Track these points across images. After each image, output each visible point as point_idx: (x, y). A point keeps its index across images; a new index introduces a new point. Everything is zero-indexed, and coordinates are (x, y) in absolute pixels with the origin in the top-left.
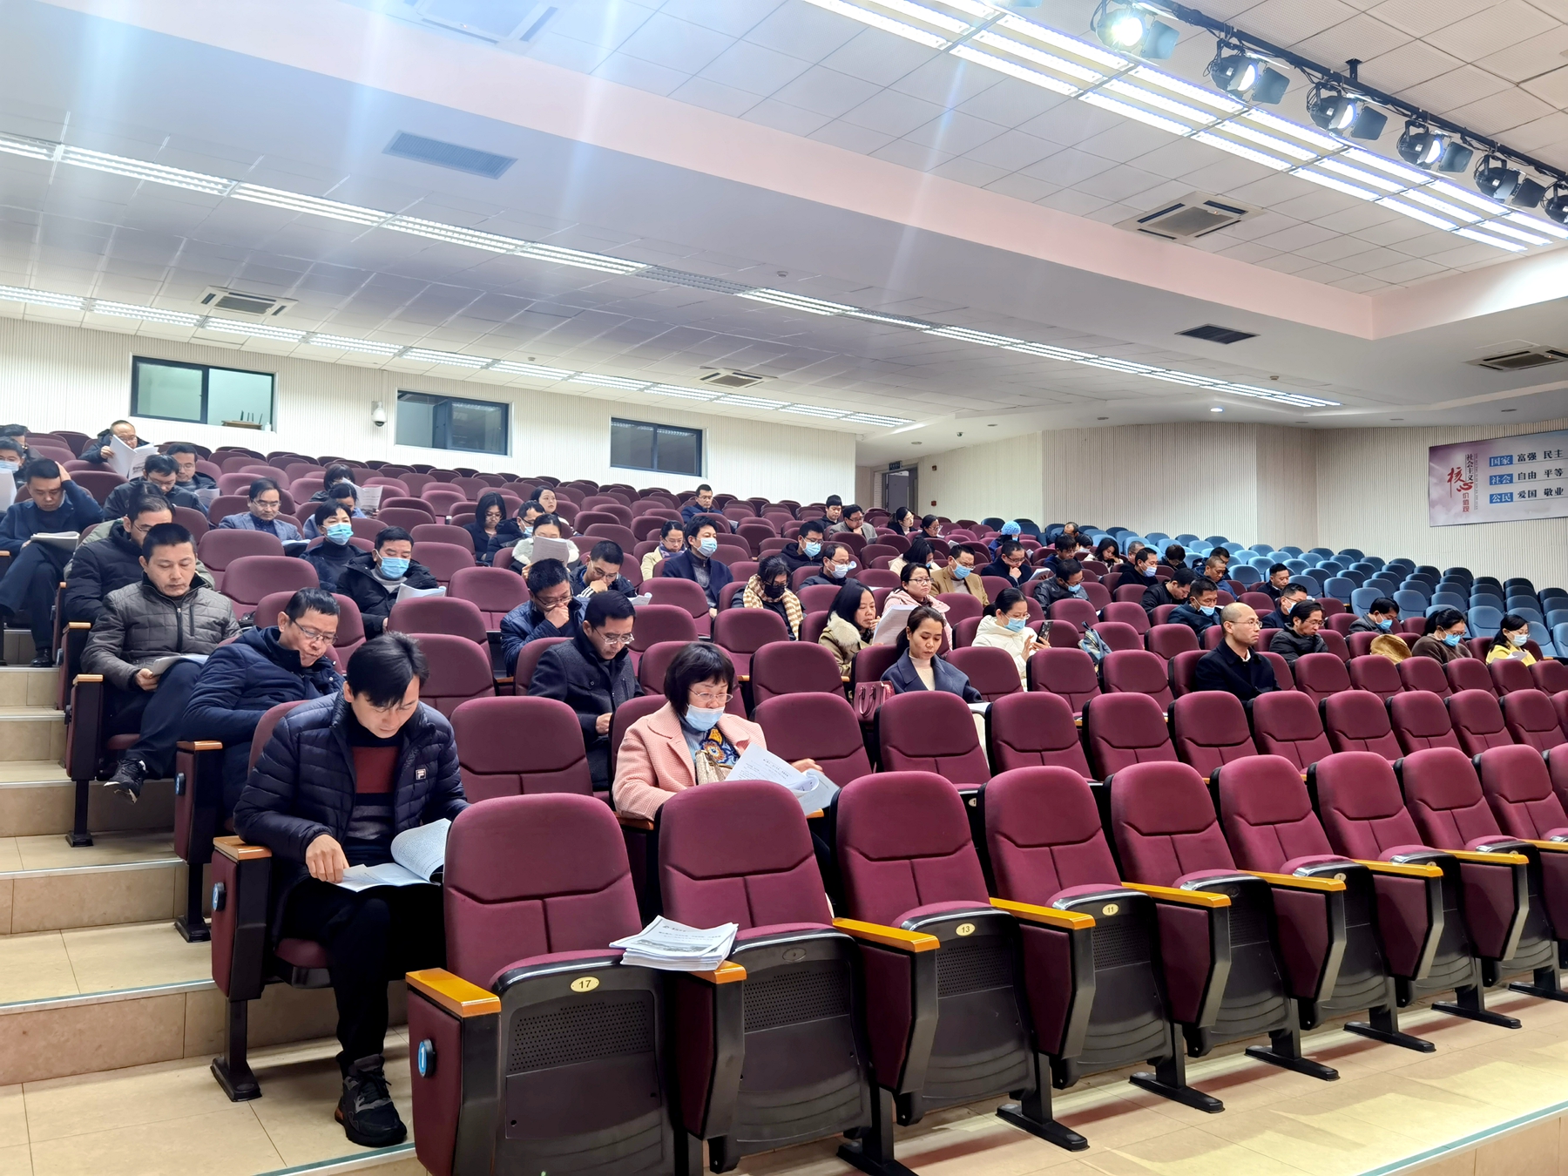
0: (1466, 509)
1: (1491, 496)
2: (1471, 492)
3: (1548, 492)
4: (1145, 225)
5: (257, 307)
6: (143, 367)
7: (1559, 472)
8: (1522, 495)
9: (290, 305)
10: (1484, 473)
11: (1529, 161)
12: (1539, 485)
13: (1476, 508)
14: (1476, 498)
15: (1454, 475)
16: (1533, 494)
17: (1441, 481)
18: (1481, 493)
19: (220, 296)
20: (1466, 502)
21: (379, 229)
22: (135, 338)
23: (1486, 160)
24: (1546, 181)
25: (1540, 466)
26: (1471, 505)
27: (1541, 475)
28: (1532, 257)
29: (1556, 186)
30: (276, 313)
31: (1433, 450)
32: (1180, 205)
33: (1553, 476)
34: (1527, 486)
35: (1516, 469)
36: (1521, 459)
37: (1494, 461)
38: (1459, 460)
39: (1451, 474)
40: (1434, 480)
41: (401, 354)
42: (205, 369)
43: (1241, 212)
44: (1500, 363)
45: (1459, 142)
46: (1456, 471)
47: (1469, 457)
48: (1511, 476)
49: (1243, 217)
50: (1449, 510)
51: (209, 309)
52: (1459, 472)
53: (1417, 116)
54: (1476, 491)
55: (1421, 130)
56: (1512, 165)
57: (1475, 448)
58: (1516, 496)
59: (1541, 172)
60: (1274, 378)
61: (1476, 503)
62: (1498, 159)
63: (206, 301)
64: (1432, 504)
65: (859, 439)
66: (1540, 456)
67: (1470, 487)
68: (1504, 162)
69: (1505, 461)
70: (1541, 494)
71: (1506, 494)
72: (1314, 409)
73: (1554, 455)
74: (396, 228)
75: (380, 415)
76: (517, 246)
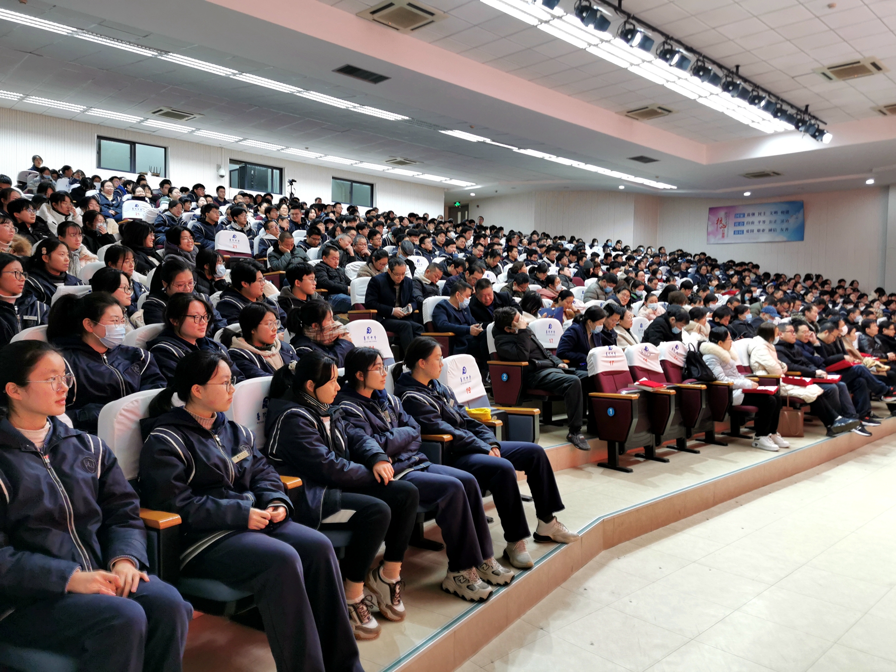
0: (723, 237)
1: (734, 232)
2: (726, 229)
3: (759, 231)
6: (103, 141)
7: (764, 222)
8: (748, 231)
10: (732, 221)
12: (755, 227)
13: (727, 236)
14: (728, 232)
16: (752, 231)
17: (713, 224)
18: (730, 230)
20: (723, 234)
25: (756, 219)
26: (726, 234)
27: (756, 222)
31: (711, 209)
33: (761, 223)
34: (750, 227)
35: (745, 220)
36: (749, 215)
37: (737, 216)
38: (722, 214)
39: (718, 221)
40: (710, 223)
42: (133, 144)
46: (720, 219)
47: (726, 213)
48: (743, 222)
50: (715, 237)
52: (721, 221)
54: (728, 229)
57: (729, 210)
58: (745, 232)
64: (708, 234)
65: (446, 190)
66: (756, 214)
67: (725, 227)
69: (741, 216)
70: (756, 231)
71: (741, 231)
73: (762, 214)
75: (222, 172)
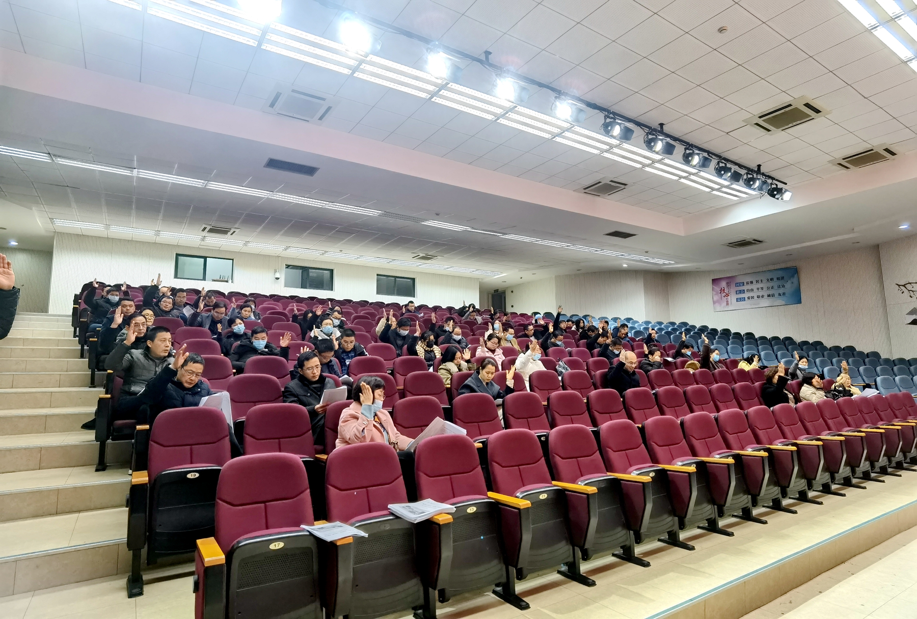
0: (727, 304)
1: (737, 299)
2: (729, 297)
3: (758, 297)
4: (586, 191)
5: (224, 232)
6: (181, 258)
7: (762, 288)
8: (749, 298)
9: (237, 231)
10: (733, 289)
11: (736, 164)
12: (755, 294)
13: (731, 304)
14: (731, 300)
15: (722, 290)
16: (753, 297)
17: (717, 294)
18: (733, 298)
19: (209, 228)
20: (727, 302)
21: (268, 198)
22: (178, 246)
23: (718, 163)
24: (743, 172)
25: (754, 286)
27: (755, 290)
28: (742, 202)
29: (747, 174)
30: (232, 234)
31: (714, 281)
32: (600, 182)
33: (760, 290)
34: (751, 294)
35: (745, 288)
36: (747, 283)
37: (738, 285)
38: (723, 284)
39: (721, 290)
40: (714, 293)
41: (286, 249)
42: (205, 258)
43: (625, 185)
44: (735, 245)
45: (707, 156)
46: (723, 289)
47: (727, 283)
48: (744, 290)
49: (626, 187)
50: (721, 305)
51: (205, 233)
53: (689, 146)
54: (731, 297)
55: (691, 151)
56: (729, 165)
57: (730, 280)
58: (746, 299)
59: (741, 168)
60: (647, 252)
61: (731, 302)
62: (723, 163)
63: (204, 230)
64: (714, 303)
65: (480, 280)
66: (754, 282)
67: (729, 295)
68: (726, 164)
69: (741, 285)
70: (756, 298)
71: (743, 298)
72: (664, 264)
73: (760, 282)
74: (275, 198)
75: (278, 275)
76: (326, 204)
